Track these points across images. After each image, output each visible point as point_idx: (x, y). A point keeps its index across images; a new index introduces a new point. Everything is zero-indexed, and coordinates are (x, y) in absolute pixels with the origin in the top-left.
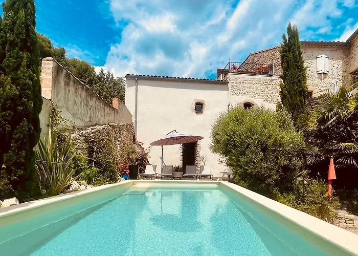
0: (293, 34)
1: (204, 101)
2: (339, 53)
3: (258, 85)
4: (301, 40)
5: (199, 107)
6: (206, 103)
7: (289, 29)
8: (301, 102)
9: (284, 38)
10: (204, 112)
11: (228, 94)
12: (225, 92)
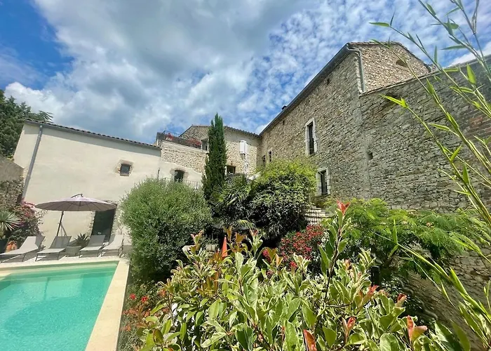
0: (219, 122)
1: (132, 163)
2: (255, 142)
3: (190, 156)
4: (224, 125)
5: (125, 169)
6: (133, 165)
7: (216, 117)
8: (220, 178)
9: (212, 123)
10: (130, 175)
11: (160, 160)
12: (158, 158)
